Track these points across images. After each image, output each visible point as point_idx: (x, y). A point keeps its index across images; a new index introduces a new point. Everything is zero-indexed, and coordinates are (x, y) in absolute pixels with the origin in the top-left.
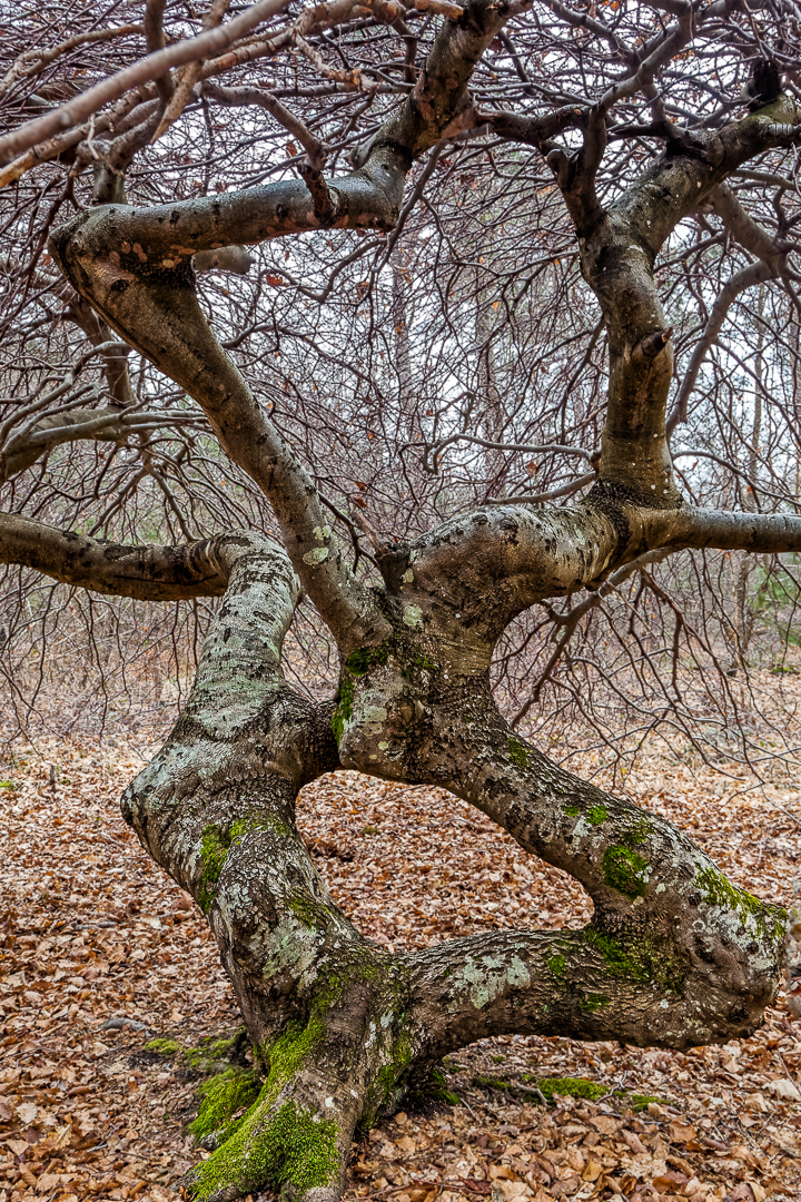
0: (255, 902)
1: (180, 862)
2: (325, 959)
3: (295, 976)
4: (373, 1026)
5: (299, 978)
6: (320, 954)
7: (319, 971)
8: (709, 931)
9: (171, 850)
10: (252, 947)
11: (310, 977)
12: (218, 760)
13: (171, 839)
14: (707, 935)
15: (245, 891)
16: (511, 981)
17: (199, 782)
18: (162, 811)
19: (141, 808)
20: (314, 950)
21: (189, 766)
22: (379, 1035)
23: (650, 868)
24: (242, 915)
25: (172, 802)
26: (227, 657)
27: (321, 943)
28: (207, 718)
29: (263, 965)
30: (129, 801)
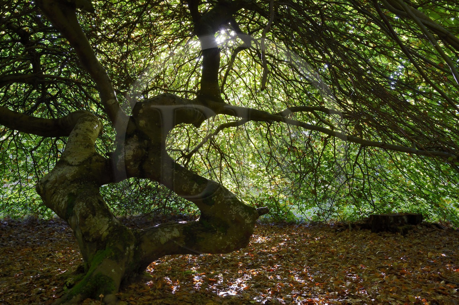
0: (88, 207)
1: (58, 204)
2: (111, 228)
3: (101, 233)
4: (128, 248)
5: (102, 234)
6: (110, 226)
7: (109, 231)
8: (233, 213)
9: (55, 201)
10: (86, 223)
11: (105, 234)
12: (73, 171)
13: (55, 197)
14: (233, 215)
15: (84, 204)
16: (174, 235)
17: (66, 179)
18: (52, 188)
19: (44, 188)
20: (108, 225)
21: (63, 173)
22: (129, 252)
23: (216, 197)
24: (83, 211)
25: (56, 185)
26: (77, 141)
27: (110, 222)
28: (69, 159)
29: (90, 229)
30: (39, 186)
